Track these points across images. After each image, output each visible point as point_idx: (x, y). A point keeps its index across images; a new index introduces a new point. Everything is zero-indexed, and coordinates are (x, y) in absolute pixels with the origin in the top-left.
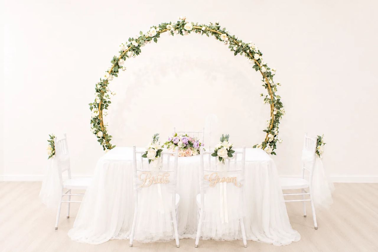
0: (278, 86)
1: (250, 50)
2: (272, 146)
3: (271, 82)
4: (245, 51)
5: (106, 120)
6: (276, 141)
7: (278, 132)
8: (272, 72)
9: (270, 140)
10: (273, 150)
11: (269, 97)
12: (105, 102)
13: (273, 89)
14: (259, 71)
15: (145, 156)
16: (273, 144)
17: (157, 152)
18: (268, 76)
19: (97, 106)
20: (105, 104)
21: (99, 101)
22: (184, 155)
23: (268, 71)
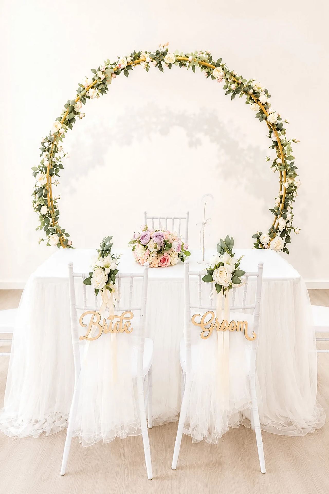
0: (292, 145)
1: (254, 91)
2: (284, 238)
3: (282, 137)
4: (246, 92)
5: (55, 193)
6: (290, 230)
7: (293, 216)
8: (284, 123)
9: (281, 229)
10: (285, 244)
11: (279, 161)
12: (55, 166)
13: (285, 148)
14: (264, 121)
15: (88, 282)
16: (286, 235)
17: (109, 275)
18: (278, 129)
19: (44, 171)
20: (55, 169)
21: (47, 163)
22: (157, 266)
23: (279, 122)
